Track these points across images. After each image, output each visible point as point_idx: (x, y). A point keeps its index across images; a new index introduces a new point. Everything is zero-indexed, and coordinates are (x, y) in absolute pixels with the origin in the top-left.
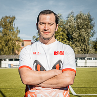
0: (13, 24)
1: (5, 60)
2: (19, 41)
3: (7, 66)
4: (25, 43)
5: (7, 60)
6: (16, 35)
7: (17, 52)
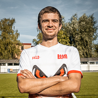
0: (13, 26)
1: (4, 64)
2: (18, 44)
3: (6, 71)
4: (25, 46)
5: (6, 64)
6: (16, 38)
7: (16, 56)
